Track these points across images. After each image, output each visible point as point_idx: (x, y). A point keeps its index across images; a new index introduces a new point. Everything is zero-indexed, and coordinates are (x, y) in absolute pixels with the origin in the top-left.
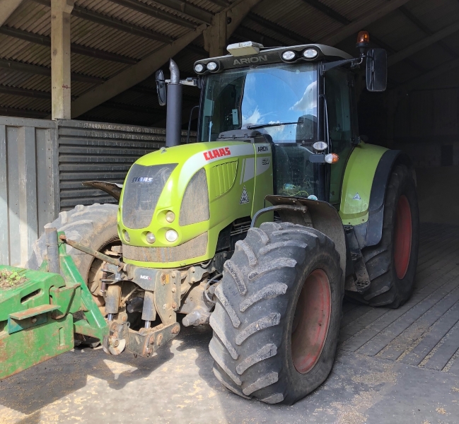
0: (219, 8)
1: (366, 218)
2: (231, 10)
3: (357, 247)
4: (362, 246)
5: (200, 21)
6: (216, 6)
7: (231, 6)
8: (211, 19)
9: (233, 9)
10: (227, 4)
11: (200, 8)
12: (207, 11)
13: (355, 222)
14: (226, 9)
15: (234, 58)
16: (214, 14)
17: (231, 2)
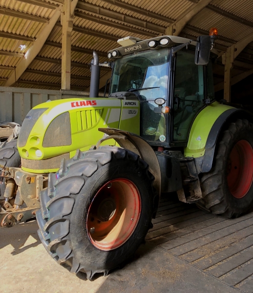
0: (169, 24)
1: (203, 153)
2: (175, 25)
3: (196, 172)
4: (199, 172)
5: (158, 33)
6: (166, 23)
7: (175, 22)
8: (165, 31)
9: (176, 24)
10: (173, 21)
11: (157, 24)
12: (162, 26)
13: (196, 155)
14: (172, 24)
15: (124, 48)
16: (166, 28)
17: (175, 20)
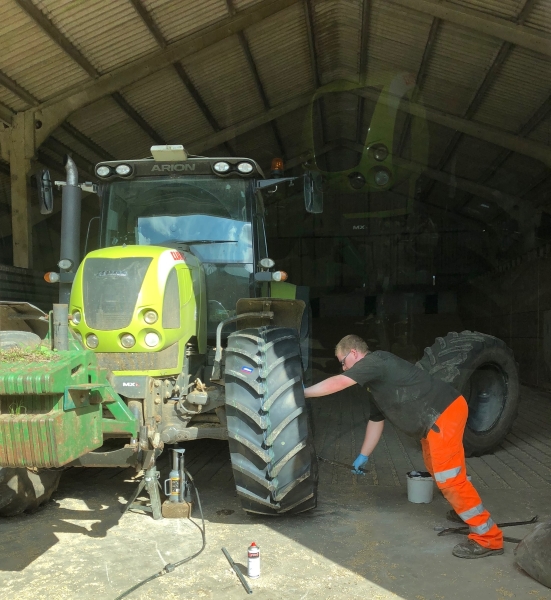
0: (25, 104)
2: (40, 111)
7: (41, 106)
8: (12, 118)
9: (43, 110)
10: (36, 103)
12: (7, 107)
14: (34, 109)
15: (155, 163)
16: (16, 113)
17: (40, 102)
